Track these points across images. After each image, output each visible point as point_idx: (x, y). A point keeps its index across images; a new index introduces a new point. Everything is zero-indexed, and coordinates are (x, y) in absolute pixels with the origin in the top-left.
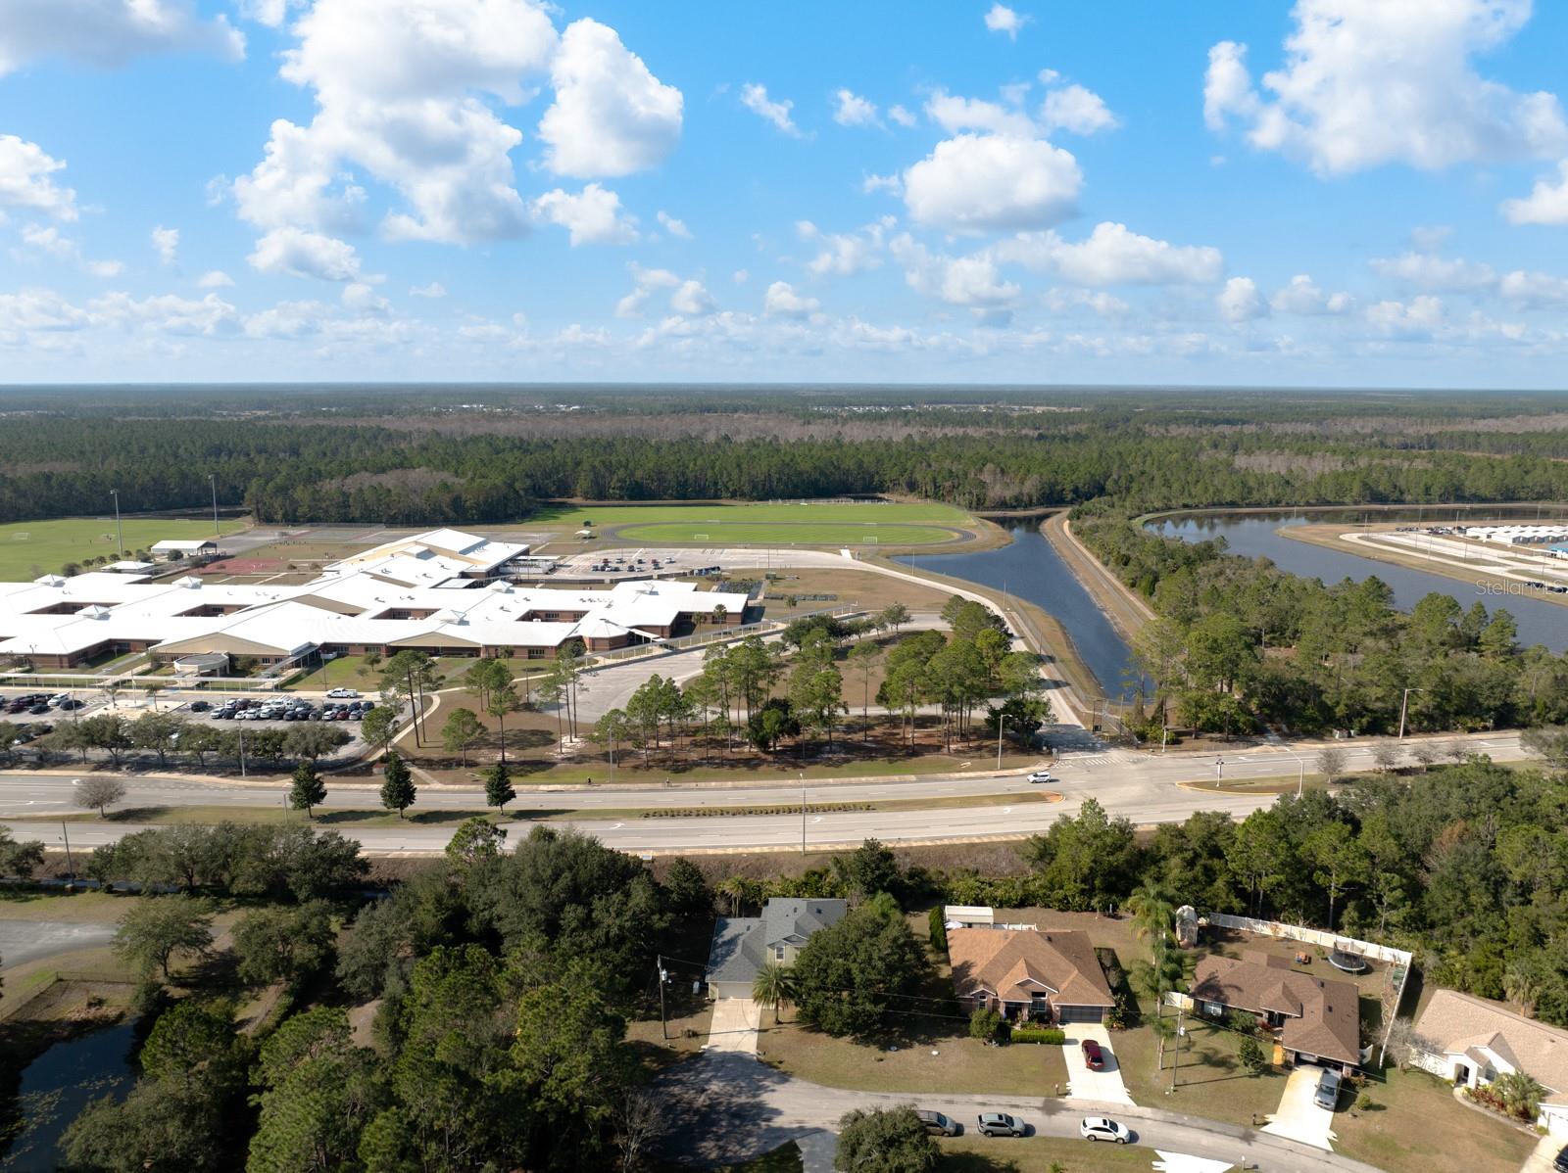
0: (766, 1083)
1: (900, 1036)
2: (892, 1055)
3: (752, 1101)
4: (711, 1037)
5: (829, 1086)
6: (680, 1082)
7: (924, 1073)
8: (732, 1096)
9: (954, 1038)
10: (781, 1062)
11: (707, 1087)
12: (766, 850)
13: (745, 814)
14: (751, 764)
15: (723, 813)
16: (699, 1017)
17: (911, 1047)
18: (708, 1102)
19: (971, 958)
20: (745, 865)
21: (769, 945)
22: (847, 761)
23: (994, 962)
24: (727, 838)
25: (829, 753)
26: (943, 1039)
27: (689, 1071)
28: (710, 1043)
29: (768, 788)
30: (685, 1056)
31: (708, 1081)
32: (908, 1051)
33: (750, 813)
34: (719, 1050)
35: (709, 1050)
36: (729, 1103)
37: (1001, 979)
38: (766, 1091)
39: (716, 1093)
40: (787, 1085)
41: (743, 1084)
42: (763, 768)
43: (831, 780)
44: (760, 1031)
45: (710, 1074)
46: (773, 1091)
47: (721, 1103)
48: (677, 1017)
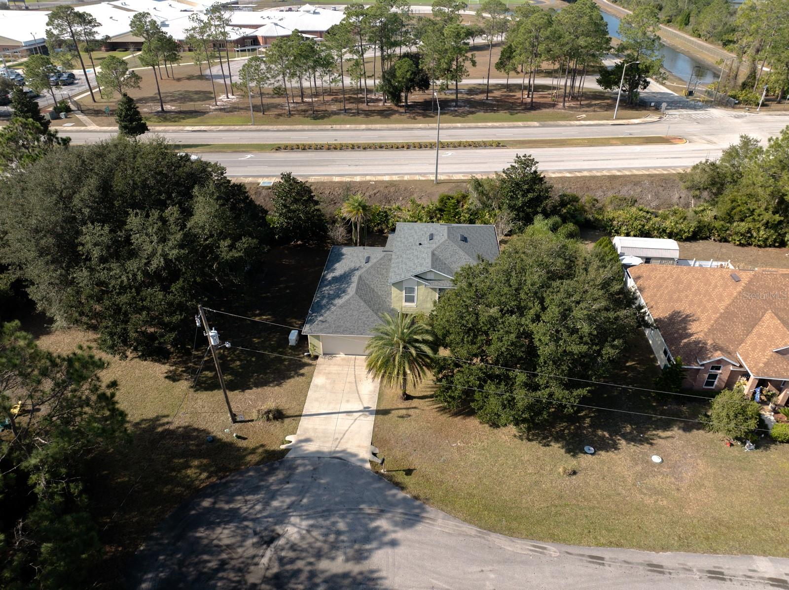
0: (383, 523)
1: (594, 426)
2: (585, 460)
3: (354, 568)
4: (304, 423)
5: (492, 529)
6: (233, 516)
7: (649, 501)
8: (319, 555)
9: (676, 432)
10: (409, 472)
11: (279, 529)
12: (395, 178)
13: (375, 149)
14: (385, 114)
15: (353, 147)
16: (291, 384)
17: (615, 447)
18: (275, 570)
19: (684, 308)
20: (372, 192)
21: (394, 284)
22: (472, 113)
23: (728, 316)
24: (354, 168)
25: (455, 107)
26: (660, 433)
27: (255, 490)
28: (300, 434)
29: (400, 130)
30: (253, 459)
31: (282, 517)
32: (611, 454)
33: (381, 147)
34: (311, 447)
35: (295, 448)
36: (313, 574)
37: (742, 341)
38: (382, 545)
39: (293, 547)
40: (420, 527)
41: (342, 526)
42: (396, 116)
43: (459, 125)
44: (378, 412)
45: (288, 500)
46: (394, 543)
47: (299, 571)
48: (257, 385)
